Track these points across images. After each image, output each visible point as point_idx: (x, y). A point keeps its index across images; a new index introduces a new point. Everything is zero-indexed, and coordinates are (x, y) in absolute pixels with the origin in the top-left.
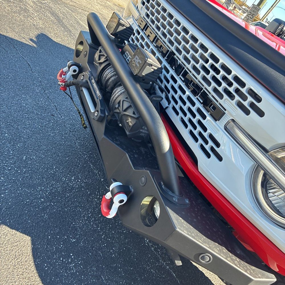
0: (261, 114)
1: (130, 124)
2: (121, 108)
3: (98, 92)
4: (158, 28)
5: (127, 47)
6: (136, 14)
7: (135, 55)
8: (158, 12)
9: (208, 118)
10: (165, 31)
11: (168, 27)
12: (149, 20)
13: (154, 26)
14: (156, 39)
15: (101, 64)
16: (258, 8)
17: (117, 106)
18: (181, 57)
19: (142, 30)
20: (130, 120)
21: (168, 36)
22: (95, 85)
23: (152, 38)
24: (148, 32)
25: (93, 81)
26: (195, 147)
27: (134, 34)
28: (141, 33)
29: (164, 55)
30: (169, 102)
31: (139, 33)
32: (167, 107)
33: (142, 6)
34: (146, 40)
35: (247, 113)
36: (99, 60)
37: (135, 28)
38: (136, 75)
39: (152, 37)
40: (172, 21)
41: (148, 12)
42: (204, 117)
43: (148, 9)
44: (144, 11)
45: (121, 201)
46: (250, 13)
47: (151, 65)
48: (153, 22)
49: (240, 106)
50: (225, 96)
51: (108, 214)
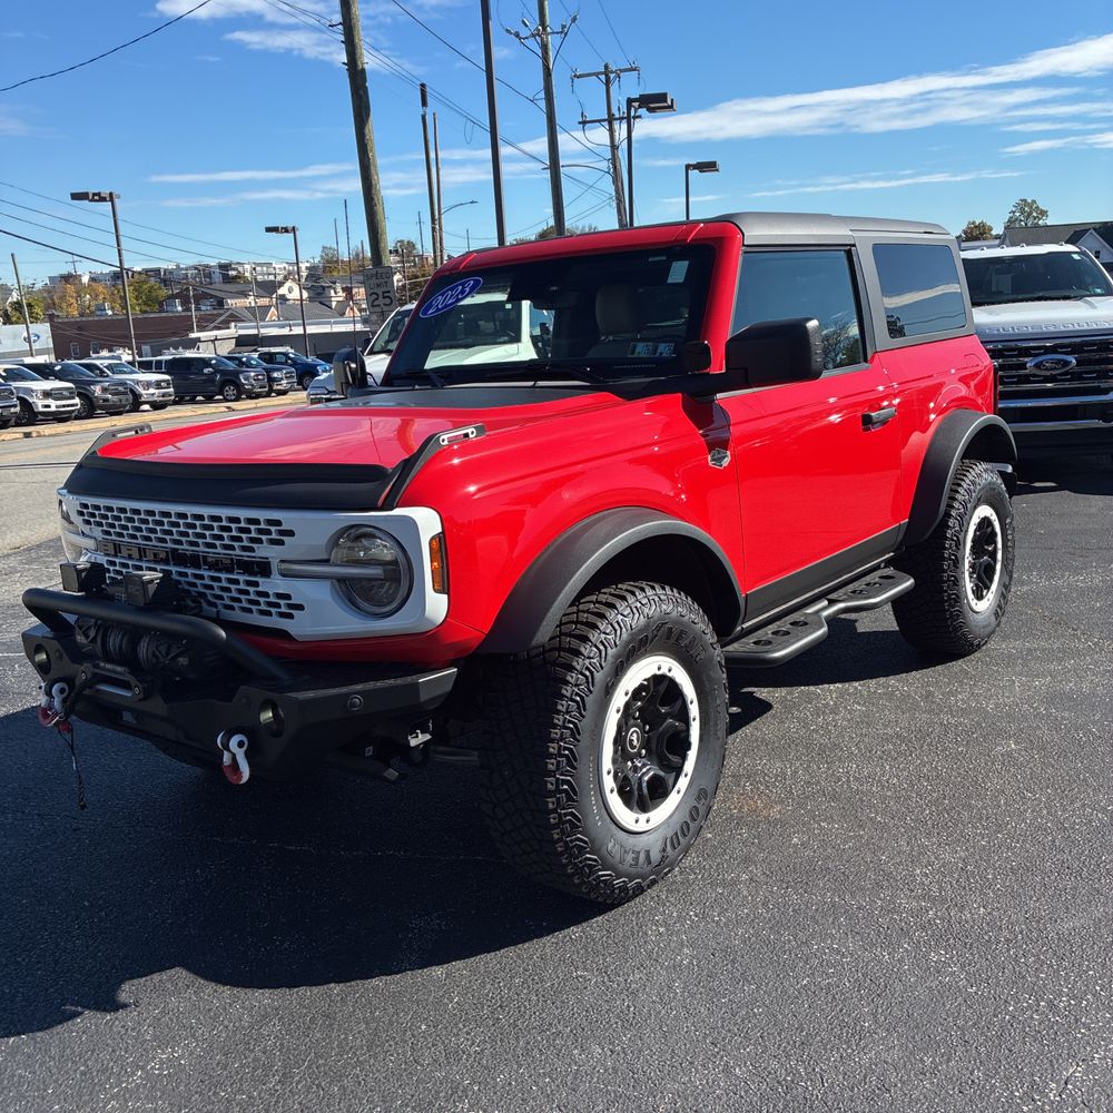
0: (291, 533)
1: (185, 663)
2: (162, 659)
3: (119, 669)
4: (134, 537)
5: (111, 590)
6: (90, 543)
7: (126, 588)
8: (118, 518)
9: (260, 580)
10: (145, 533)
11: (144, 526)
12: (113, 537)
13: (126, 539)
14: (142, 552)
15: (94, 640)
16: (380, 270)
17: (154, 661)
18: (185, 547)
19: (116, 556)
20: (181, 659)
21: (153, 536)
22: (109, 666)
23: (136, 555)
24: (125, 553)
25: (102, 664)
26: (274, 622)
27: (109, 571)
28: (117, 561)
29: (166, 562)
30: (215, 605)
31: (113, 563)
32: (218, 612)
33: (88, 527)
34: (130, 563)
35: (281, 543)
36: (87, 637)
37: (102, 559)
38: (145, 604)
39: (135, 553)
40: (142, 516)
41: (105, 528)
42: (256, 584)
43: (100, 524)
44: (97, 532)
45: (241, 744)
46: (375, 296)
47: (152, 581)
48: (121, 535)
49: (273, 542)
50: (254, 546)
51: (240, 777)
